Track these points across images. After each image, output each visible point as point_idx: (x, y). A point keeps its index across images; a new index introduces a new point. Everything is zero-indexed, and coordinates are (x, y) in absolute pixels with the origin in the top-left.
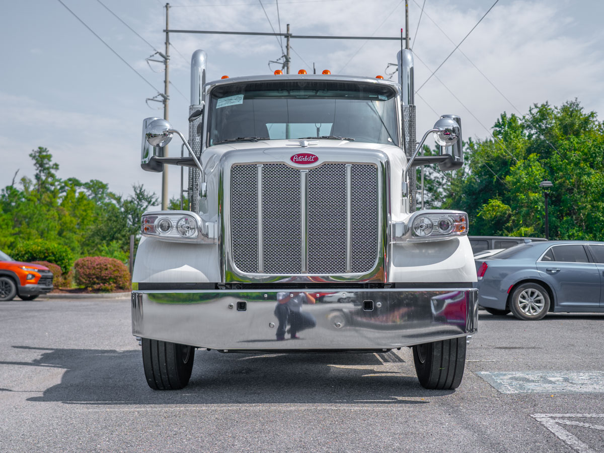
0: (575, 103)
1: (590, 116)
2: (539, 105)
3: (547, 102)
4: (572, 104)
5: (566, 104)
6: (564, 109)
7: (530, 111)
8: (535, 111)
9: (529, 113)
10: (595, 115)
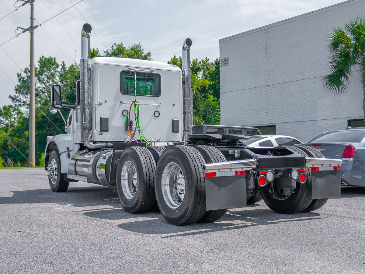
0: (139, 46)
1: (147, 55)
2: (117, 45)
3: (121, 43)
4: (137, 46)
5: (134, 46)
6: (133, 49)
7: (112, 47)
8: (115, 48)
9: (111, 48)
10: (150, 55)
